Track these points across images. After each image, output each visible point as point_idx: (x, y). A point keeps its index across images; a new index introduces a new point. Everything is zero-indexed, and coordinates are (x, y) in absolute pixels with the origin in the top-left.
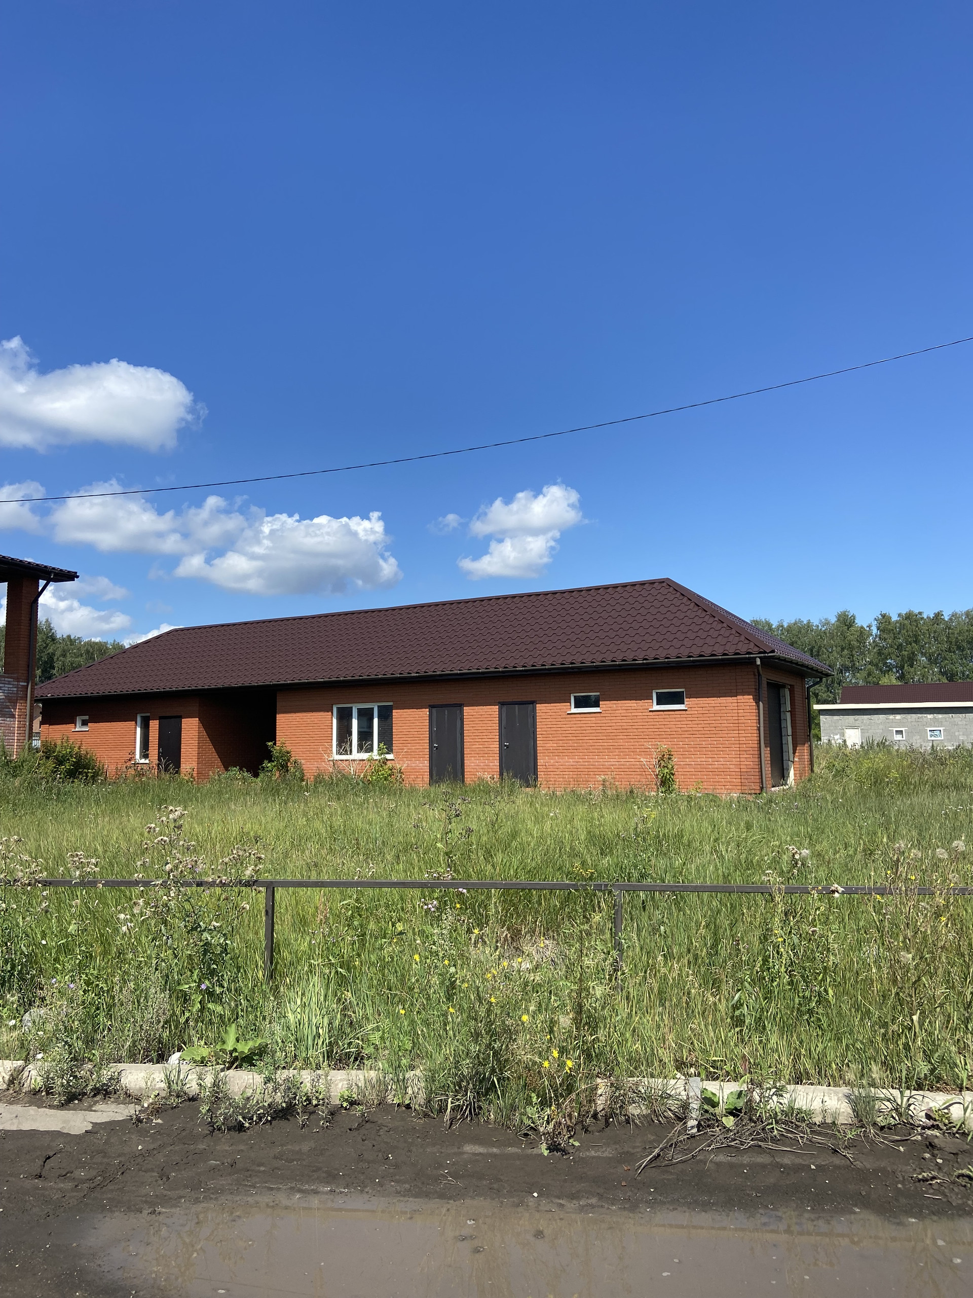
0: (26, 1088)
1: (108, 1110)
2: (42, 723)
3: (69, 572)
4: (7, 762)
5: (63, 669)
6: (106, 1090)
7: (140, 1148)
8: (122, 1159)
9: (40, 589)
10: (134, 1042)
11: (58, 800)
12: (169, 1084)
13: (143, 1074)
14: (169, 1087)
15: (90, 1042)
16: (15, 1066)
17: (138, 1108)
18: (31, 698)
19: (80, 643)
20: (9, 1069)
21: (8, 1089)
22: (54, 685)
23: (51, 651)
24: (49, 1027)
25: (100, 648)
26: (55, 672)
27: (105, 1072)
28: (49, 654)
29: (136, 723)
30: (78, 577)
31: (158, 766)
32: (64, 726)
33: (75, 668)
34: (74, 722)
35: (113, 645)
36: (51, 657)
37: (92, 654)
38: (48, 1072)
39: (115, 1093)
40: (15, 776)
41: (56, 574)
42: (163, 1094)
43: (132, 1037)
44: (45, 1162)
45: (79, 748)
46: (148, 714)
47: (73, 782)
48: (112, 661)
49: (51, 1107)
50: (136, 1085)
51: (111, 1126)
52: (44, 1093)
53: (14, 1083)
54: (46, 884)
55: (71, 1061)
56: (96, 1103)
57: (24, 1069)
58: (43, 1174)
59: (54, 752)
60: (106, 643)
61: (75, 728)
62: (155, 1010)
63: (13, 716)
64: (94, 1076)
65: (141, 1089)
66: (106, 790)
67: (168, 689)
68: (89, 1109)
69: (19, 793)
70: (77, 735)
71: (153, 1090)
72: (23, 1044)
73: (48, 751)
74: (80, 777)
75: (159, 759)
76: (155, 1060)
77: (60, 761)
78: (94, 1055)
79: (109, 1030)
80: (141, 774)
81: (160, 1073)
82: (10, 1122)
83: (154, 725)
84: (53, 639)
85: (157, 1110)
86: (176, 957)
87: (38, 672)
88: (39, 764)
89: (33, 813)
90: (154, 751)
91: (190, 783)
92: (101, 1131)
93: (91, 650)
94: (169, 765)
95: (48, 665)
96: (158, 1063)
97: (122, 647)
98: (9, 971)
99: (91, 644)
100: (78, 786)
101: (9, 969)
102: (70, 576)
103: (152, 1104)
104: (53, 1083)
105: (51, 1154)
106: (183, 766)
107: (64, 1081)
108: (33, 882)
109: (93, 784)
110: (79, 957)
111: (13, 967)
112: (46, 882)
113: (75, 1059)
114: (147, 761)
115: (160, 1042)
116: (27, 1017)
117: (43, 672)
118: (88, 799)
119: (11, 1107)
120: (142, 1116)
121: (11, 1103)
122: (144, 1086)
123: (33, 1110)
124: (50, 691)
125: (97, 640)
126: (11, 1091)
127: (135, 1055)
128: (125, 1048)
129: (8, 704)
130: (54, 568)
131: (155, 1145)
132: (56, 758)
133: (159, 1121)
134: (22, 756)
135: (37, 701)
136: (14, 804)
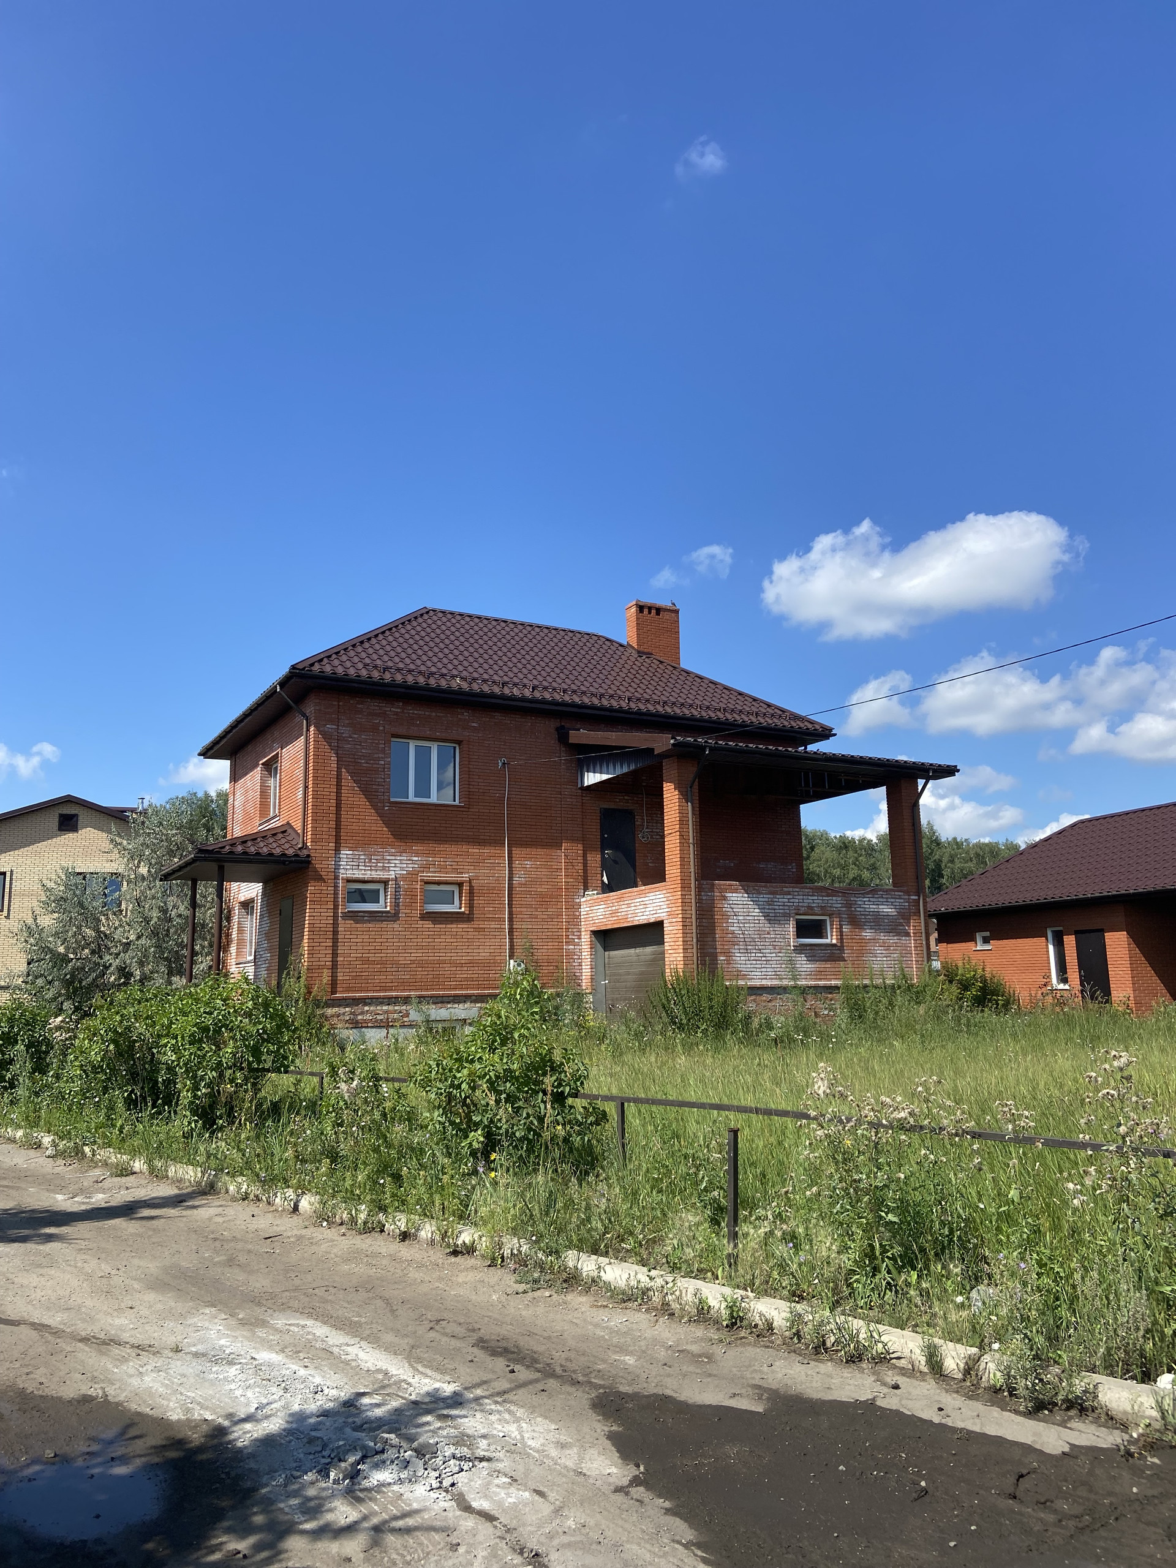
0: (984, 1383)
1: (1086, 1431)
2: (939, 941)
3: (948, 766)
4: (908, 987)
5: (952, 877)
6: (1081, 1405)
7: (1135, 1490)
8: (1114, 1500)
9: (920, 788)
10: (1109, 1349)
11: (969, 1032)
12: (1163, 1413)
13: (1125, 1394)
14: (1163, 1418)
15: (1053, 1340)
16: (969, 1352)
17: (1126, 1437)
18: (924, 913)
19: (968, 845)
20: (963, 1356)
21: (965, 1380)
22: (946, 897)
23: (937, 857)
24: (1004, 1311)
25: (992, 850)
26: (944, 881)
27: (1077, 1382)
28: (935, 861)
29: (1047, 939)
30: (958, 771)
31: (1082, 993)
32: (963, 944)
33: (966, 875)
34: (973, 940)
35: (1006, 845)
36: (938, 864)
37: (983, 857)
38: (1009, 1367)
39: (1093, 1411)
40: (918, 1003)
41: (935, 771)
42: (1158, 1425)
43: (1106, 1342)
44: (1018, 1480)
45: (984, 970)
46: (1061, 928)
47: (982, 1011)
48: (1008, 865)
49: (1017, 1412)
50: (1118, 1406)
51: (1093, 1451)
52: (1006, 1394)
53: (970, 1374)
54: (975, 1135)
55: (1034, 1359)
56: (1070, 1418)
57: (979, 1358)
58: (1017, 1494)
59: (957, 975)
60: (997, 844)
61: (976, 946)
62: (1131, 1313)
63: (908, 934)
64: (1064, 1384)
65: (1125, 1412)
66: (1023, 1021)
67: (1082, 896)
68: (1063, 1424)
69: (925, 1022)
70: (980, 955)
71: (1144, 1417)
72: (974, 1327)
73: (950, 975)
74: (990, 1004)
75: (1082, 984)
76: (1139, 1378)
77: (965, 986)
78: (1060, 1356)
79: (1076, 1329)
80: (1061, 1002)
81: (1148, 1397)
82: (972, 1421)
83: (1070, 941)
84: (938, 843)
85: (1152, 1445)
86: (1148, 1247)
87: (927, 882)
88: (942, 989)
89: (943, 1046)
90: (1074, 974)
91: (1127, 1016)
92: (1082, 1457)
93: (981, 853)
94: (1096, 991)
95: (937, 873)
96: (1143, 1382)
97: (1017, 847)
98: (947, 1236)
99: (980, 846)
100: (988, 1016)
101: (947, 1233)
102: (949, 771)
103: (1143, 1435)
104: (1016, 1383)
105: (1025, 1472)
106: (1114, 993)
107: (1028, 1383)
108: (960, 1132)
109: (1005, 1014)
110: (1026, 1230)
111: (951, 1231)
112: (975, 1133)
113: (1037, 1357)
114: (1067, 987)
115: (1142, 1356)
116: (974, 1294)
117: (931, 881)
118: (1003, 1032)
119: (971, 1402)
120: (1133, 1449)
121: (970, 1398)
122: (1129, 1409)
123: (995, 1412)
124: (944, 903)
125: (987, 840)
126: (968, 1384)
127: (1112, 1366)
128: (1099, 1355)
129: (902, 921)
130: (931, 765)
131: (1155, 1492)
132: (960, 982)
133: (1156, 1460)
134: (923, 980)
135: (931, 916)
136: (923, 1036)
